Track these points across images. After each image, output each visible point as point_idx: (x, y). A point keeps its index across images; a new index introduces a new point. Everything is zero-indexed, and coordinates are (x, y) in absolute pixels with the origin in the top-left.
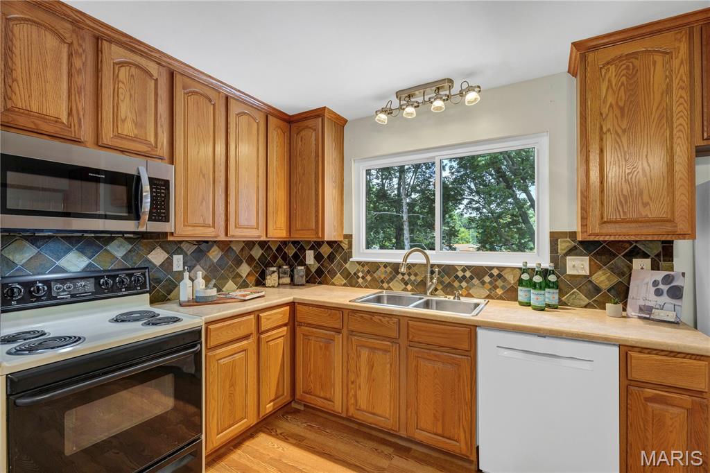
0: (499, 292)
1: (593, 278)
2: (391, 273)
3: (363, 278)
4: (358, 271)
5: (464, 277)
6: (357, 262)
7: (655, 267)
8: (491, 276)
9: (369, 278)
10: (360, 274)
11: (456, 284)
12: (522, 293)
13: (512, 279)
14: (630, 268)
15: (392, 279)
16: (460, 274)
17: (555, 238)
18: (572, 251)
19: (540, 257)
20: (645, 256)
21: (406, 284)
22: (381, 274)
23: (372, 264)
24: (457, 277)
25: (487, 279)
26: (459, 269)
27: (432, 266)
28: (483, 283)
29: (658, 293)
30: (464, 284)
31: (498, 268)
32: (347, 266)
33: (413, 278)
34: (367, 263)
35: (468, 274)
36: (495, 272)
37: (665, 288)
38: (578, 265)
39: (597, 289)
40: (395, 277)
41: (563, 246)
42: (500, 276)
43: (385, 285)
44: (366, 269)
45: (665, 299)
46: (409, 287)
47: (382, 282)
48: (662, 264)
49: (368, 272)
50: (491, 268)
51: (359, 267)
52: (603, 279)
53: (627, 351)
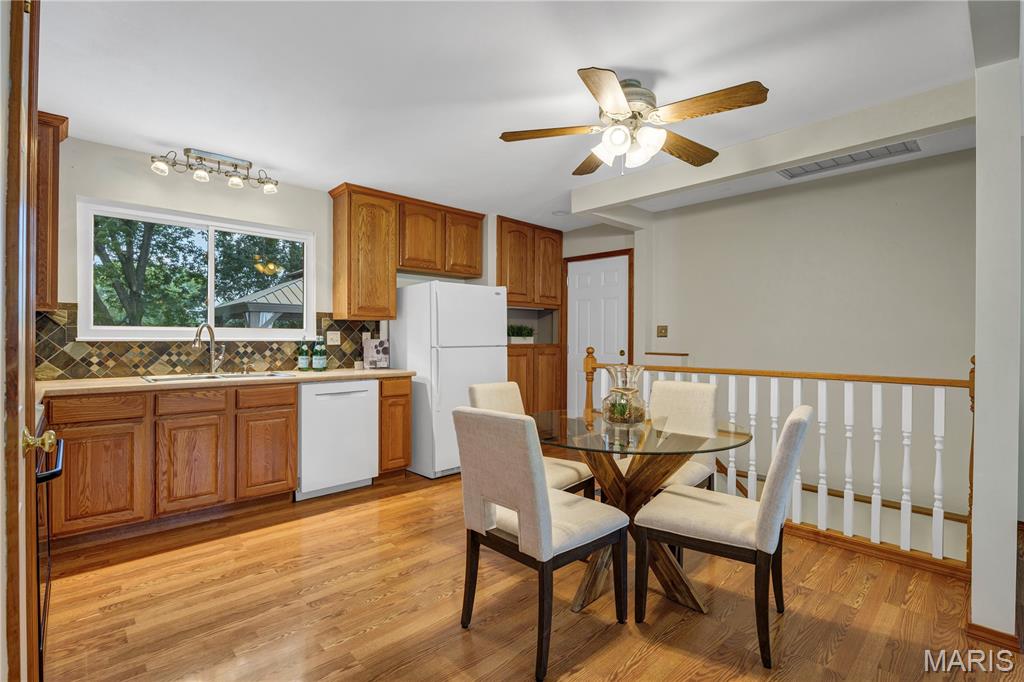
0: (278, 363)
1: (343, 347)
2: (150, 354)
3: (100, 364)
4: (91, 355)
5: (246, 353)
6: (89, 343)
7: (372, 337)
8: (271, 350)
9: (111, 363)
10: (95, 360)
11: (237, 360)
12: (302, 361)
13: (289, 351)
14: (361, 338)
15: (152, 362)
16: (241, 350)
17: (320, 316)
18: (330, 328)
19: (308, 333)
20: (368, 331)
21: (174, 365)
22: (133, 356)
23: (117, 344)
24: (238, 353)
25: (268, 353)
26: (240, 345)
27: (217, 343)
28: (264, 357)
29: (378, 352)
30: (245, 360)
31: (277, 342)
32: (68, 348)
33: (183, 358)
34: (108, 344)
35: (249, 350)
36: (275, 346)
37: (380, 349)
38: (334, 338)
39: (344, 354)
40: (157, 359)
41: (325, 323)
42: (279, 349)
43: (141, 370)
44: (106, 351)
45: (381, 355)
46: (179, 369)
47: (136, 366)
48: (376, 335)
49: (111, 355)
50: (272, 343)
51: (94, 350)
52: (348, 347)
53: (382, 380)
